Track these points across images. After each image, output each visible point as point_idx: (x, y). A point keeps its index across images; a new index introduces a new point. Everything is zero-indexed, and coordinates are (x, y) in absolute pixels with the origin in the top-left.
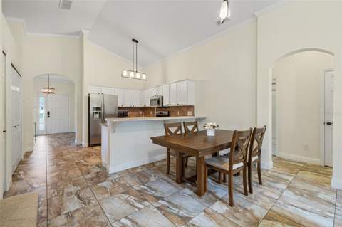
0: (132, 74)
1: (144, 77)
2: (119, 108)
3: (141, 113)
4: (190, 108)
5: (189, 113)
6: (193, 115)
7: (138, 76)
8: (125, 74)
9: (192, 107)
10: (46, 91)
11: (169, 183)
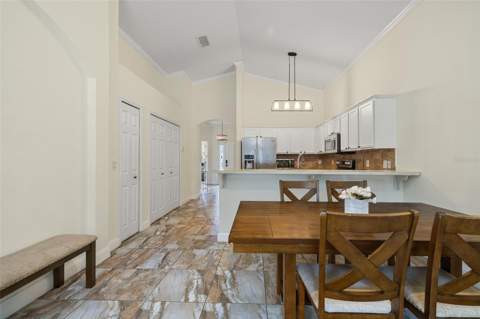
0: (287, 106)
1: (308, 106)
2: (278, 156)
3: (320, 162)
4: (388, 153)
5: (386, 164)
6: (393, 169)
7: (297, 106)
8: (276, 106)
9: (392, 151)
10: (220, 138)
11: (266, 283)
